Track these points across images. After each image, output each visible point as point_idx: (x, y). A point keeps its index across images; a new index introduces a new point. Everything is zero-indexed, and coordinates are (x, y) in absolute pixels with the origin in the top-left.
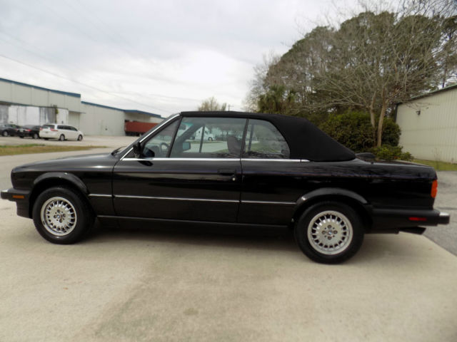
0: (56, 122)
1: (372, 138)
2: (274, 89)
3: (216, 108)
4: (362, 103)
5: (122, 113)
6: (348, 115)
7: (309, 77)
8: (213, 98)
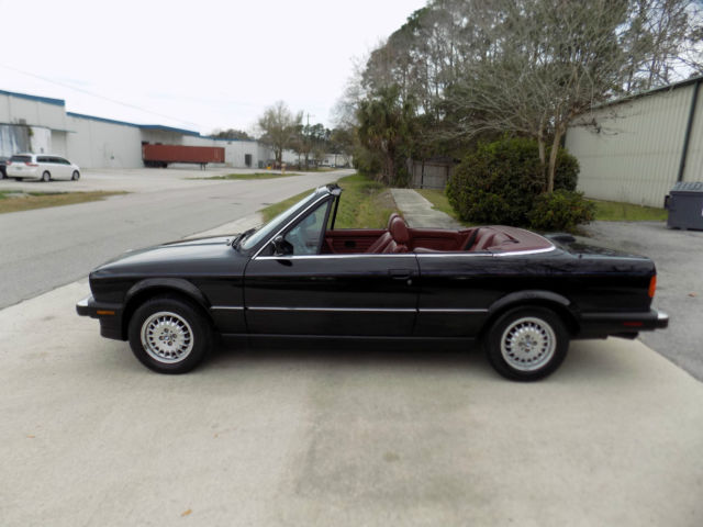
0: (30, 150)
1: (541, 180)
2: (382, 93)
3: (287, 119)
4: (527, 128)
5: (137, 130)
6: (505, 143)
7: (433, 69)
8: (282, 103)
